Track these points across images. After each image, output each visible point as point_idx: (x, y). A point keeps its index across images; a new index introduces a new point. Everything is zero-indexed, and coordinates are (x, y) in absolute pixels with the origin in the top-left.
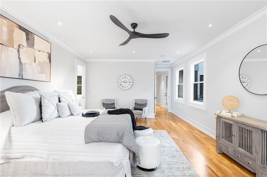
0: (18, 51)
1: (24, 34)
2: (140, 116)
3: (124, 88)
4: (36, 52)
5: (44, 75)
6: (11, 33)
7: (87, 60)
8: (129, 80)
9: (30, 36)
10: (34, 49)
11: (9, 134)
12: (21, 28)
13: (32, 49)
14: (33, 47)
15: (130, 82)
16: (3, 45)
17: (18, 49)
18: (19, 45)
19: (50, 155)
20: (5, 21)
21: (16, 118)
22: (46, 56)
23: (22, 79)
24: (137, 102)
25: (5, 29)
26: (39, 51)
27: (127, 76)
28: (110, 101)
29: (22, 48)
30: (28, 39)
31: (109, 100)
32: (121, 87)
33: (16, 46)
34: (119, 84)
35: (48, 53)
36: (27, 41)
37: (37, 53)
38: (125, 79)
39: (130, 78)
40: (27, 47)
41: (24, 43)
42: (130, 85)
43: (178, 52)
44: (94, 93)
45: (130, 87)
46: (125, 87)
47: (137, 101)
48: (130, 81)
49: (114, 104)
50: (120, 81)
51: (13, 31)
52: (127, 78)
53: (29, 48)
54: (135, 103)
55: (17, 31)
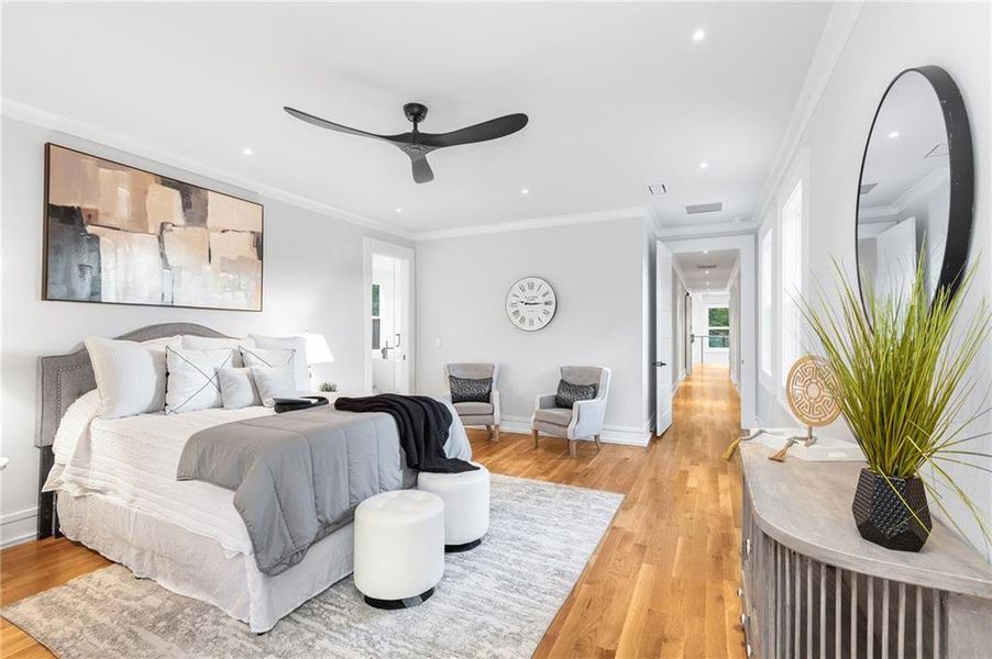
0: (160, 239)
1: (176, 195)
2: (563, 430)
3: (526, 326)
4: (212, 235)
5: (240, 294)
6: (139, 197)
7: (418, 237)
8: (544, 295)
9: (193, 198)
10: (206, 227)
11: (88, 432)
12: (167, 182)
13: (200, 230)
14: (205, 223)
15: (546, 303)
16: (118, 229)
17: (158, 234)
18: (162, 224)
19: (136, 496)
20: (124, 174)
21: (101, 398)
22: (248, 239)
23: (172, 306)
24: (569, 380)
25: (124, 193)
26: (223, 232)
27: (537, 282)
28: (477, 370)
29: (171, 230)
30: (186, 205)
31: (476, 367)
32: (516, 321)
33: (154, 228)
34: (511, 310)
35: (252, 232)
36: (184, 211)
37: (214, 236)
38: (529, 293)
39: (546, 288)
40: (185, 227)
41: (178, 217)
42: (546, 313)
43: (704, 165)
44: (438, 341)
45: (546, 319)
46: (531, 322)
47: (569, 374)
48: (547, 299)
49: (489, 381)
50: (514, 300)
51: (146, 192)
52: (536, 287)
53: (190, 228)
54: (562, 381)
55: (157, 192)
